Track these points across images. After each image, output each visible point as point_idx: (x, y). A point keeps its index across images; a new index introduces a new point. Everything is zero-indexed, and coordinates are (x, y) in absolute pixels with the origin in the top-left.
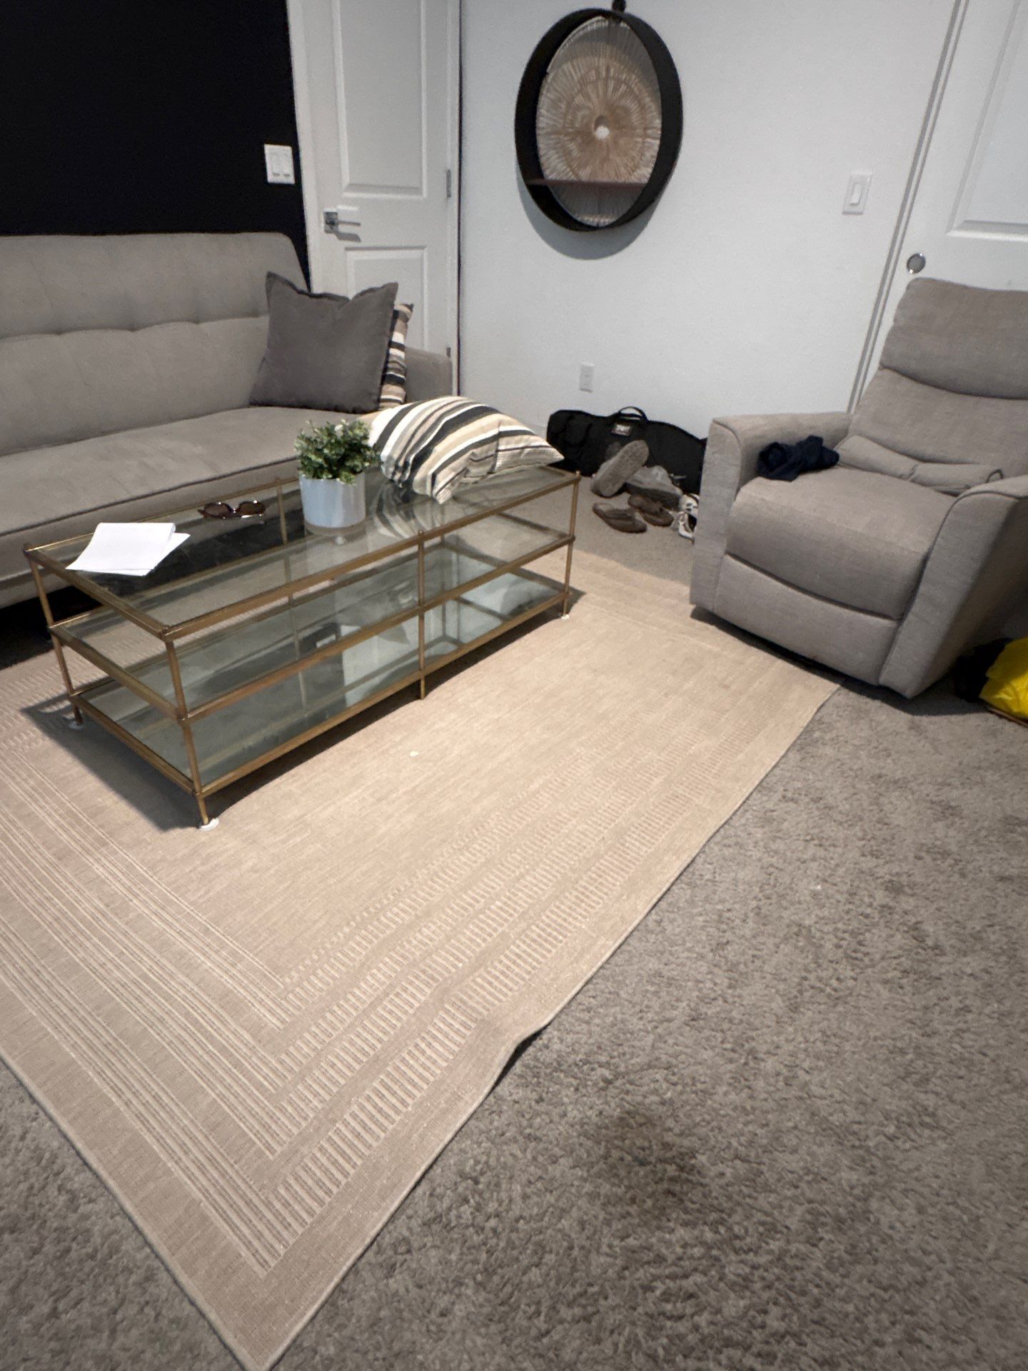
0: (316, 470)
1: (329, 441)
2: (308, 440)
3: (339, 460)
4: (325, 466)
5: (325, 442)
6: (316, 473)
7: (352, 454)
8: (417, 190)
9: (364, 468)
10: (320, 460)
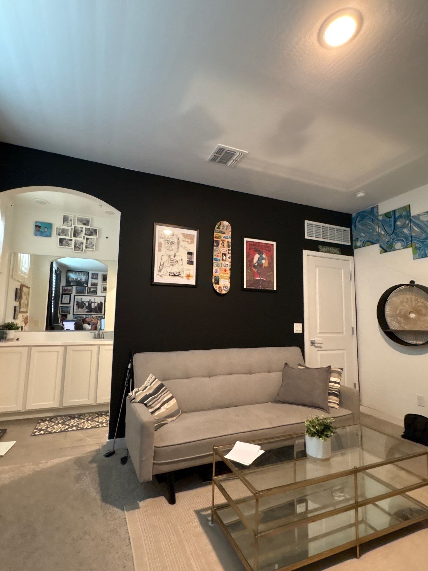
0: (312, 433)
1: (318, 423)
2: (310, 422)
3: (321, 431)
4: (316, 433)
5: (316, 423)
6: (313, 435)
7: (327, 429)
8: (342, 333)
9: (331, 435)
10: (314, 430)
